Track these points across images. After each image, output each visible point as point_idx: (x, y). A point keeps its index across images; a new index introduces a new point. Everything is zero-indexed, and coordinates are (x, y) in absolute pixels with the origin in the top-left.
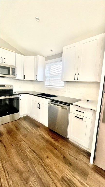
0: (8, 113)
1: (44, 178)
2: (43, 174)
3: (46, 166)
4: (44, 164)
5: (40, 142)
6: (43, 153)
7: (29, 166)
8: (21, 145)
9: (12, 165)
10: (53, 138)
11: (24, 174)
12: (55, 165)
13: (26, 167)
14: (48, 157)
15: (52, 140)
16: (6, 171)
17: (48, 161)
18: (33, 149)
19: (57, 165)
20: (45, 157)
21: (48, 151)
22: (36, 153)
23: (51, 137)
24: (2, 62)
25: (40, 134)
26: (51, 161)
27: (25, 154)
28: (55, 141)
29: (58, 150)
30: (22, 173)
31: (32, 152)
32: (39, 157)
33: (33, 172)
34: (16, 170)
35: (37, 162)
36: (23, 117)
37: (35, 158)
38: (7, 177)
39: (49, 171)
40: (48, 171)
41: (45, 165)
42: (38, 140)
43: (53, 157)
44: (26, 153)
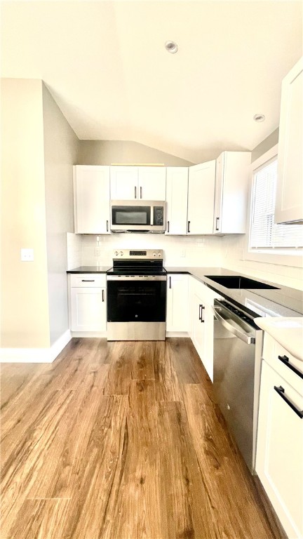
0: (136, 316)
1: (87, 523)
2: (93, 515)
3: (116, 501)
4: (118, 491)
5: (162, 423)
6: (142, 458)
7: (87, 462)
8: (116, 402)
9: (70, 432)
10: (207, 438)
11: (68, 468)
12: (139, 524)
13: (82, 460)
14: (142, 481)
15: (199, 444)
16: (53, 436)
17: (132, 491)
18: (130, 429)
19: (144, 529)
20: (138, 474)
21: (158, 467)
22: (125, 444)
23: (205, 430)
24: (136, 197)
25: (180, 403)
26: (140, 499)
27: (106, 429)
28: (207, 453)
29: (189, 491)
30: (65, 464)
31: (123, 435)
32: (124, 463)
33: (83, 485)
34: (64, 448)
35: (110, 470)
36: (178, 338)
37: (113, 453)
38: (46, 448)
39: (111, 521)
40: (108, 517)
41: (117, 496)
42: (161, 414)
43: (156, 497)
44: (110, 427)
